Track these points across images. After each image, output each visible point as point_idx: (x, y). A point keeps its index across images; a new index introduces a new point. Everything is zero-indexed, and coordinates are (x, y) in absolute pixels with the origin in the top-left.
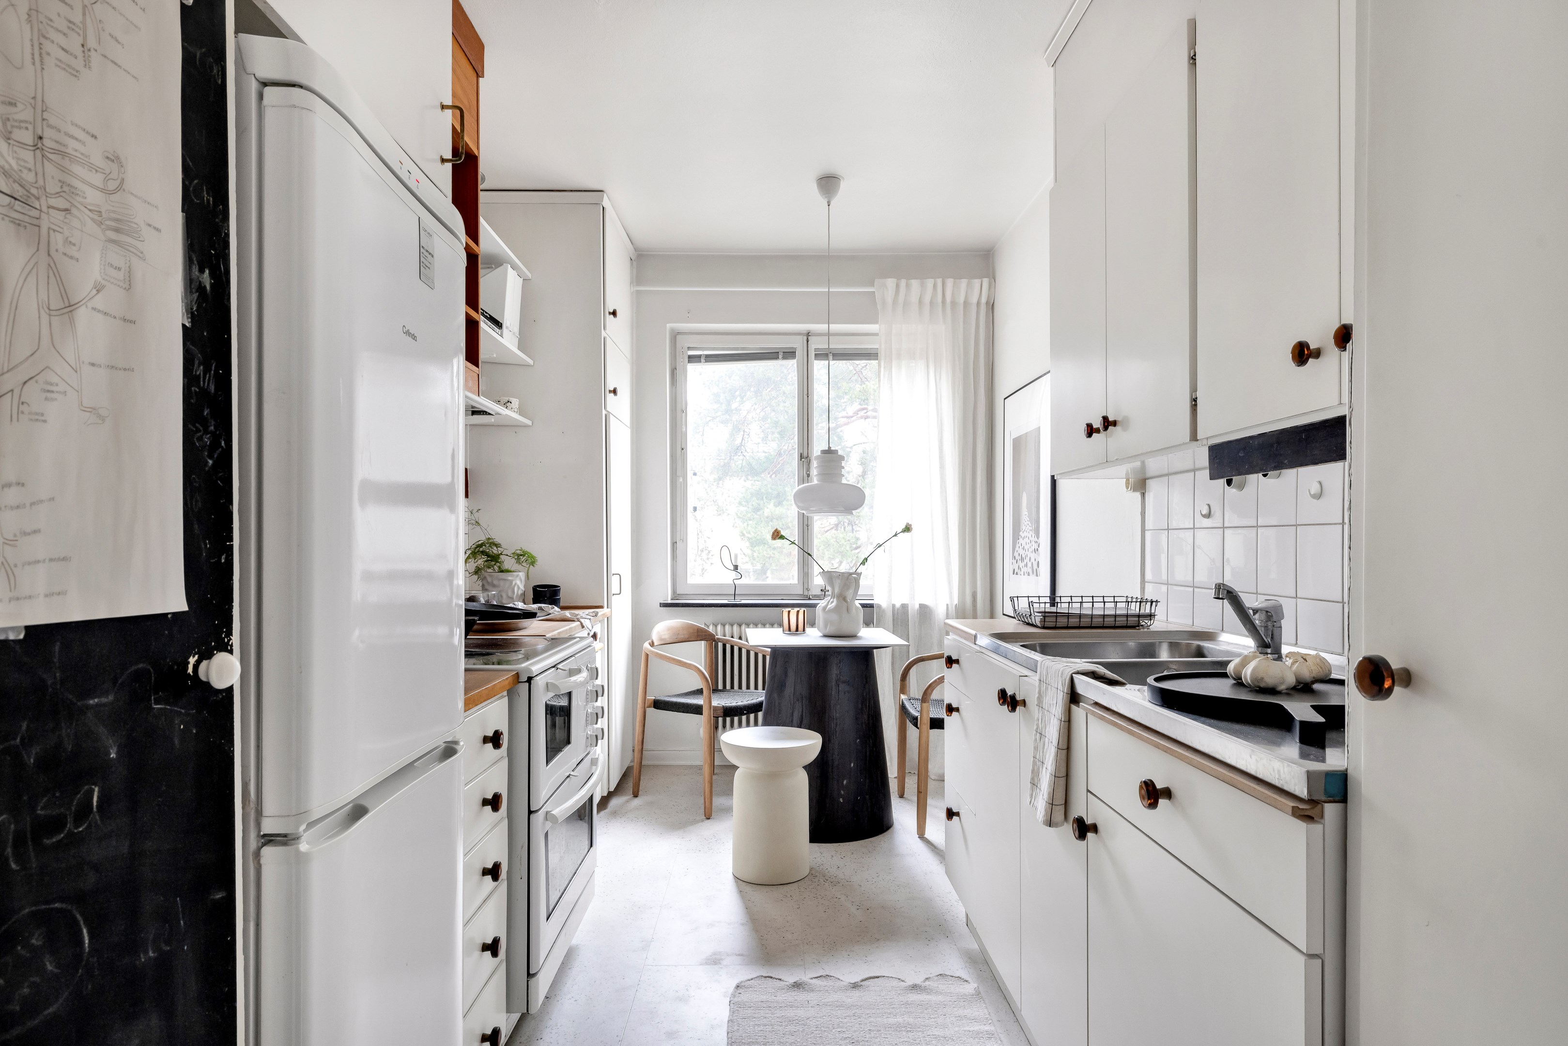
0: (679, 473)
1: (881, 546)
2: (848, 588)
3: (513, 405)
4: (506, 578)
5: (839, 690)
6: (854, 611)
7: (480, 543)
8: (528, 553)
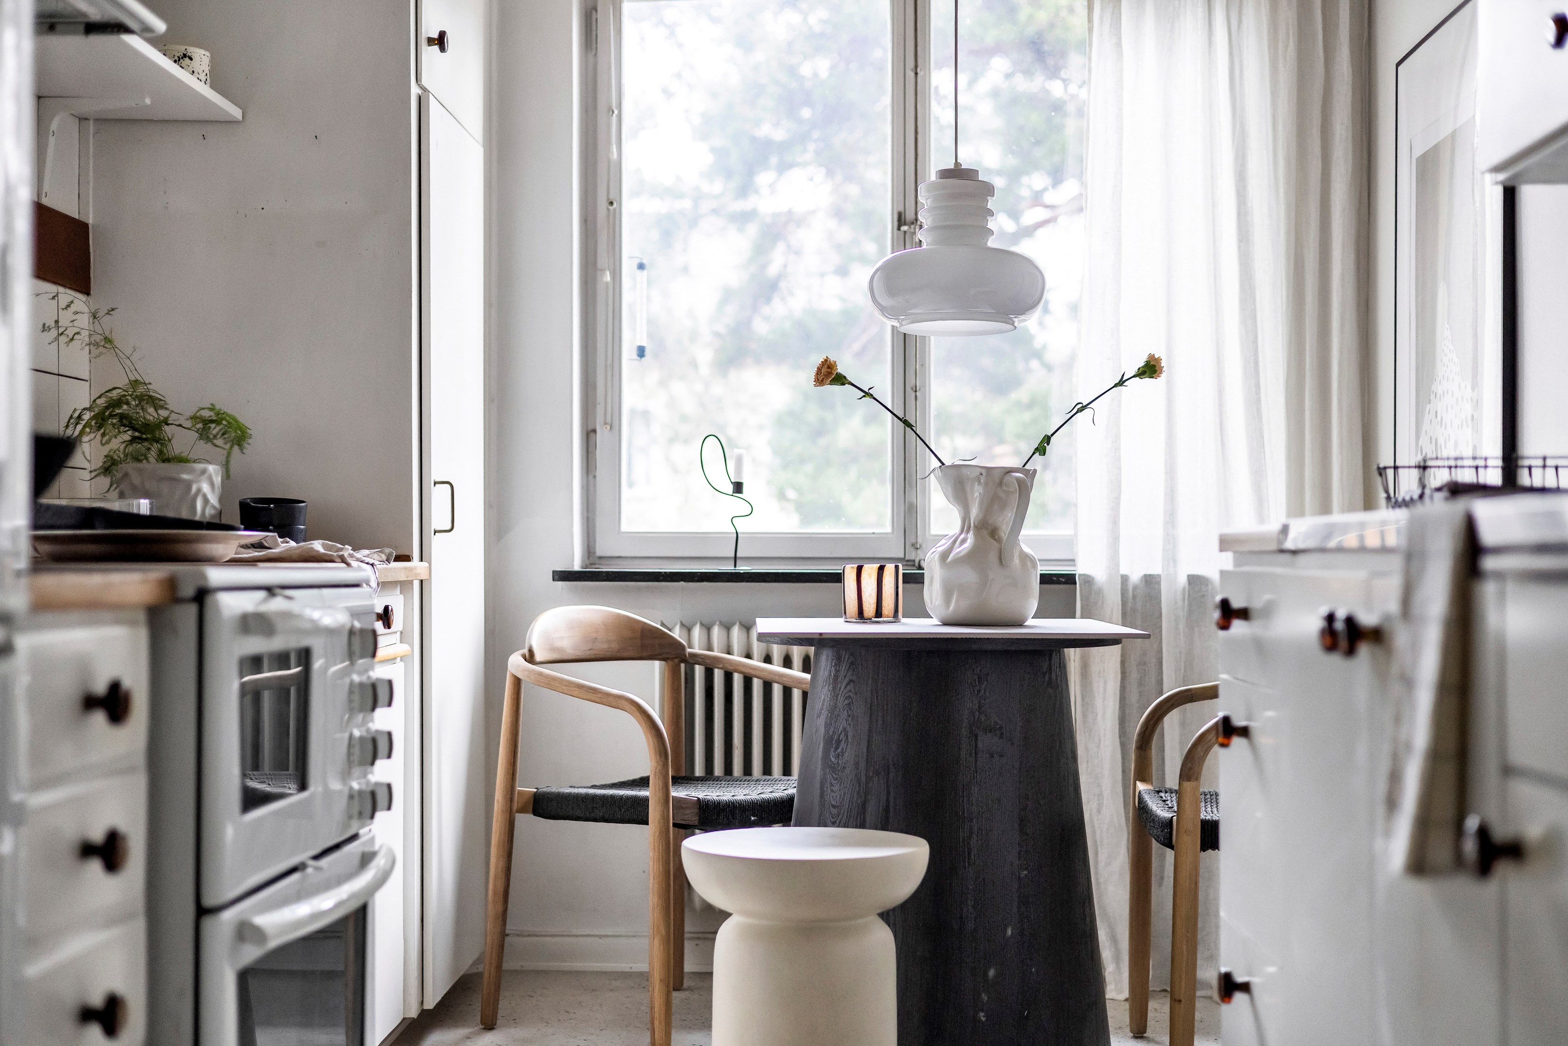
0: (603, 260)
1: (1084, 408)
2: (1003, 506)
3: (195, 64)
4: (175, 475)
5: (976, 746)
6: (1016, 561)
7: (115, 394)
8: (229, 416)
